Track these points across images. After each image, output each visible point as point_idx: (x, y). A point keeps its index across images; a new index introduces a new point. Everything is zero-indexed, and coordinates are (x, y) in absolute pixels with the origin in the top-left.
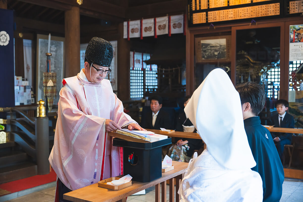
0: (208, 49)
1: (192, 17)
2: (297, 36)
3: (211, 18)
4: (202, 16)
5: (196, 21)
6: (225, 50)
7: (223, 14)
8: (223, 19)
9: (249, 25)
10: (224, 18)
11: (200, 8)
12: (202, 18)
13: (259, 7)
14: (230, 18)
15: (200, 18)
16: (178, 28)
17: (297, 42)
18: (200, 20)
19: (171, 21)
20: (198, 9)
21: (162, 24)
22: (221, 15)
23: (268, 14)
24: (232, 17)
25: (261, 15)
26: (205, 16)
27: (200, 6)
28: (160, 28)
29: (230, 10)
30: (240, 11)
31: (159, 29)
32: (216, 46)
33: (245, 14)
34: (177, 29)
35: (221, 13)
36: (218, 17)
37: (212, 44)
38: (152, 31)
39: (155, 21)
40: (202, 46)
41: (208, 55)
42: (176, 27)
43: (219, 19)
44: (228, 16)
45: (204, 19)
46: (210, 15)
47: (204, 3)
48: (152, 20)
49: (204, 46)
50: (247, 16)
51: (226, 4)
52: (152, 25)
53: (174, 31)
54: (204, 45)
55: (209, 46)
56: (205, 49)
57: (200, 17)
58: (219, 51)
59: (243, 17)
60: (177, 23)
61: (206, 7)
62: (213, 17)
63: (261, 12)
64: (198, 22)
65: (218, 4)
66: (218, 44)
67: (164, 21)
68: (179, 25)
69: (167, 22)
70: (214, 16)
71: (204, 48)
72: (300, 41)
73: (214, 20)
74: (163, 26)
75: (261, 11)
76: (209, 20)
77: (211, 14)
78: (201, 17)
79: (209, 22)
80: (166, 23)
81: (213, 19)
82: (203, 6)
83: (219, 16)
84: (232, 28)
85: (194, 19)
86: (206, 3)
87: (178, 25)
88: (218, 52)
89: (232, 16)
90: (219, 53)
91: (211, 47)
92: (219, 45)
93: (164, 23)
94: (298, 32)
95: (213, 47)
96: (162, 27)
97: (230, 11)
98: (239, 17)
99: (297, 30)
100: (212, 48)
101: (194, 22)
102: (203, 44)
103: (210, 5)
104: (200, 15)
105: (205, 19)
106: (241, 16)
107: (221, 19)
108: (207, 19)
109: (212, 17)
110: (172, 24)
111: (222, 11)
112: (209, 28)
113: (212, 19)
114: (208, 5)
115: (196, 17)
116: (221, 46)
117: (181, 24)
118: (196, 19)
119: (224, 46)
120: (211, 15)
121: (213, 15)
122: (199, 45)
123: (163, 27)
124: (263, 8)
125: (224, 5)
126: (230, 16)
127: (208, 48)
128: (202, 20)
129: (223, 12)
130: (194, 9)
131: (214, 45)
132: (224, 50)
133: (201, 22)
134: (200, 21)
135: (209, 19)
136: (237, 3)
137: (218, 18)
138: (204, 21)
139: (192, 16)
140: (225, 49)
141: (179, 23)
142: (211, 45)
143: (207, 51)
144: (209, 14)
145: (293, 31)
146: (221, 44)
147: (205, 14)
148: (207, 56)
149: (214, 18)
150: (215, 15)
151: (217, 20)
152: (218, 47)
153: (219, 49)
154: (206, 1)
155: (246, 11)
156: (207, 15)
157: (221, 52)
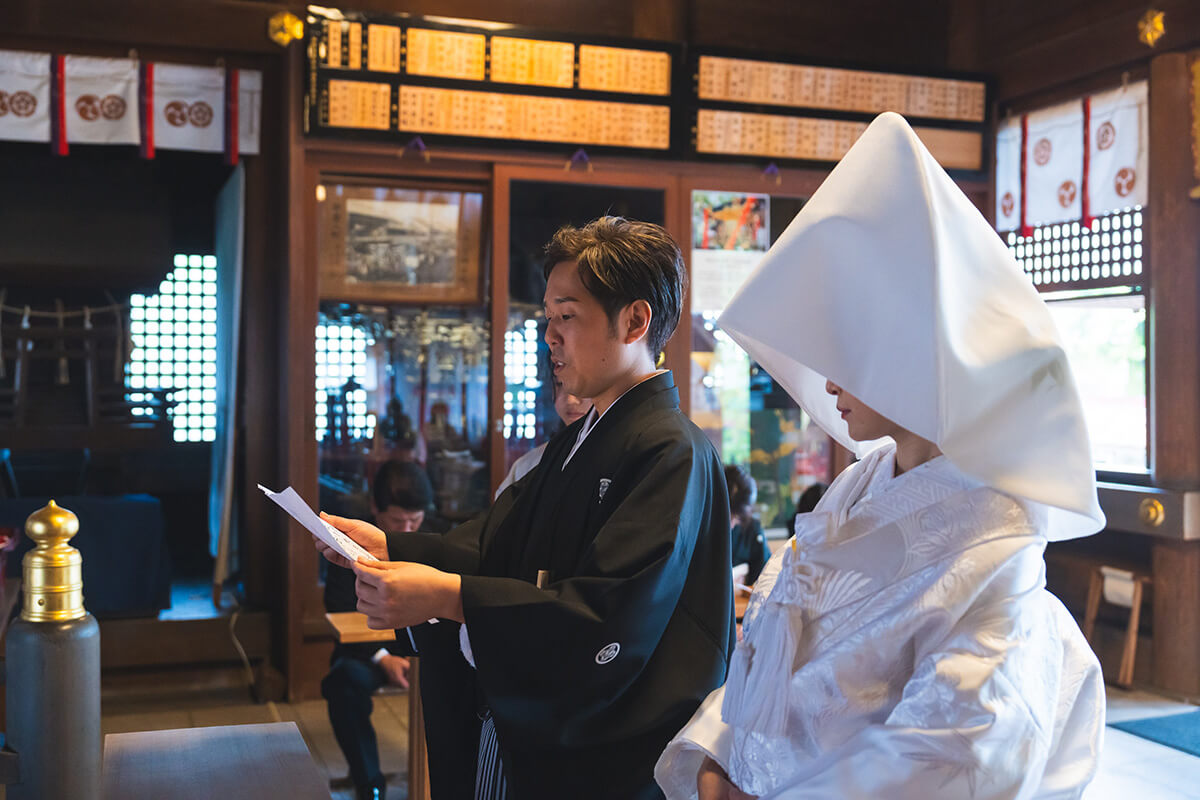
0: (379, 239)
1: (325, 93)
2: (715, 228)
3: (414, 114)
4: (374, 100)
5: (345, 117)
6: (452, 253)
7: (466, 108)
8: (466, 127)
9: (563, 167)
10: (469, 123)
11: (364, 65)
12: (374, 107)
13: (600, 109)
14: (492, 127)
15: (364, 105)
16: (194, 123)
17: (712, 248)
18: (363, 112)
19: (156, 88)
20: (355, 64)
21: (102, 92)
22: (457, 111)
23: (631, 139)
24: (500, 128)
25: (608, 138)
26: (384, 101)
27: (364, 54)
28: (178, 114)
29: (495, 97)
30: (531, 111)
31: (83, 113)
32: (413, 233)
33: (551, 123)
34: (188, 129)
35: (455, 102)
36: (443, 115)
37: (396, 222)
38: (33, 117)
39: (56, 69)
40: (351, 226)
41: (376, 263)
42: (183, 118)
43: (448, 126)
44: (483, 119)
45: (380, 111)
46: (410, 100)
47: (385, 46)
48: (41, 64)
49: (358, 227)
50: (558, 132)
51: (478, 71)
52: (40, 87)
53: (169, 137)
54: (360, 223)
55: (382, 229)
56: (366, 239)
57: (364, 99)
58: (425, 252)
59: (542, 132)
60: (190, 102)
61: (394, 65)
62: (423, 111)
63: (608, 128)
64: (354, 122)
65: (444, 64)
66: (422, 222)
67: (115, 78)
68: (200, 115)
69: (134, 88)
70: (428, 110)
71: (361, 233)
72: (722, 247)
73: (426, 123)
74: (108, 102)
75: (605, 123)
76: (405, 122)
77: (414, 96)
78: (369, 103)
79: (403, 127)
80: (126, 90)
81: (423, 120)
82: (379, 58)
83: (449, 115)
84: (497, 169)
85: (333, 104)
86: (394, 46)
87: (196, 113)
88: (422, 257)
89: (501, 121)
90: (427, 259)
91: (393, 232)
92: (425, 229)
93: (117, 90)
94: (718, 215)
95: (402, 232)
96: (102, 106)
97: (492, 103)
98: (525, 129)
99: (716, 209)
100: (397, 239)
101: (335, 119)
102: (356, 218)
103: (410, 58)
104: (364, 91)
105: (387, 112)
106: (534, 130)
107: (457, 127)
108: (394, 115)
109: (418, 109)
110: (159, 104)
111: (460, 95)
112: (400, 152)
113: (417, 119)
114: (403, 57)
115: (345, 98)
116: (434, 232)
117: (210, 113)
118: (344, 108)
119: (448, 233)
120: (414, 104)
121: (423, 105)
122: (337, 218)
123: (106, 110)
124: (614, 116)
125: (468, 71)
126: (491, 120)
127: (380, 234)
128: (374, 114)
129: (466, 99)
130: (335, 59)
131: (406, 226)
132: (445, 249)
133: (367, 124)
134: (363, 119)
135: (402, 117)
136: (522, 76)
137: (442, 120)
138: (383, 123)
139: (327, 89)
140: (452, 247)
141: (201, 104)
142: (392, 226)
143: (372, 247)
144: (405, 95)
145: (705, 211)
146: (437, 227)
147: (385, 94)
148: (369, 268)
149: (428, 119)
150: (431, 105)
151: (438, 126)
152: (423, 234)
153: (428, 244)
154: (394, 41)
155: (554, 111)
156: (395, 99)
157: (432, 260)
